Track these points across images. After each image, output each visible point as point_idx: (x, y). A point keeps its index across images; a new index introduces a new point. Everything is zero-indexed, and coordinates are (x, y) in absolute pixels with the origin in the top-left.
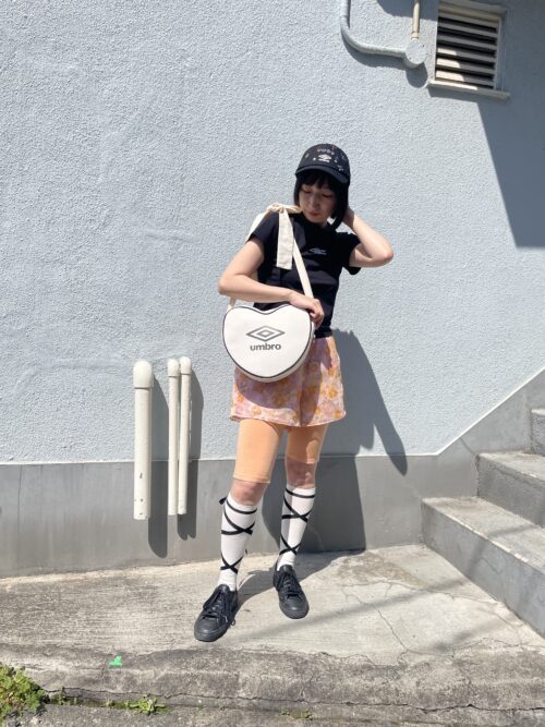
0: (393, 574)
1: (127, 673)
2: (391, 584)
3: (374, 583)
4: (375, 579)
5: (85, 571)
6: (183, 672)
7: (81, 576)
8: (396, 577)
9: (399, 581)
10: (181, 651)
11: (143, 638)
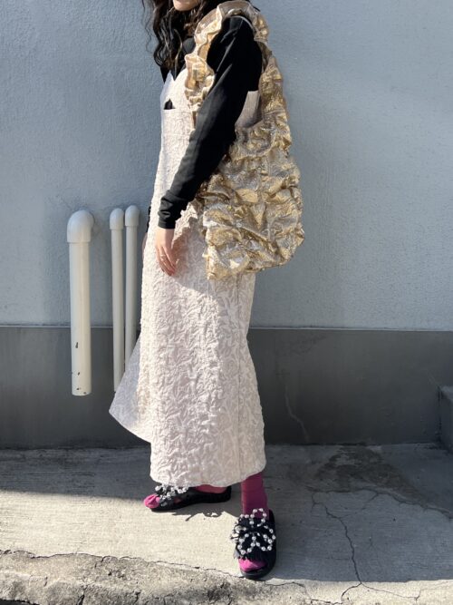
0: (385, 480)
1: (17, 576)
2: (378, 493)
3: (358, 489)
4: (361, 484)
5: (26, 449)
6: (79, 583)
7: (18, 455)
8: (388, 485)
9: (389, 490)
10: (86, 556)
11: (52, 536)
